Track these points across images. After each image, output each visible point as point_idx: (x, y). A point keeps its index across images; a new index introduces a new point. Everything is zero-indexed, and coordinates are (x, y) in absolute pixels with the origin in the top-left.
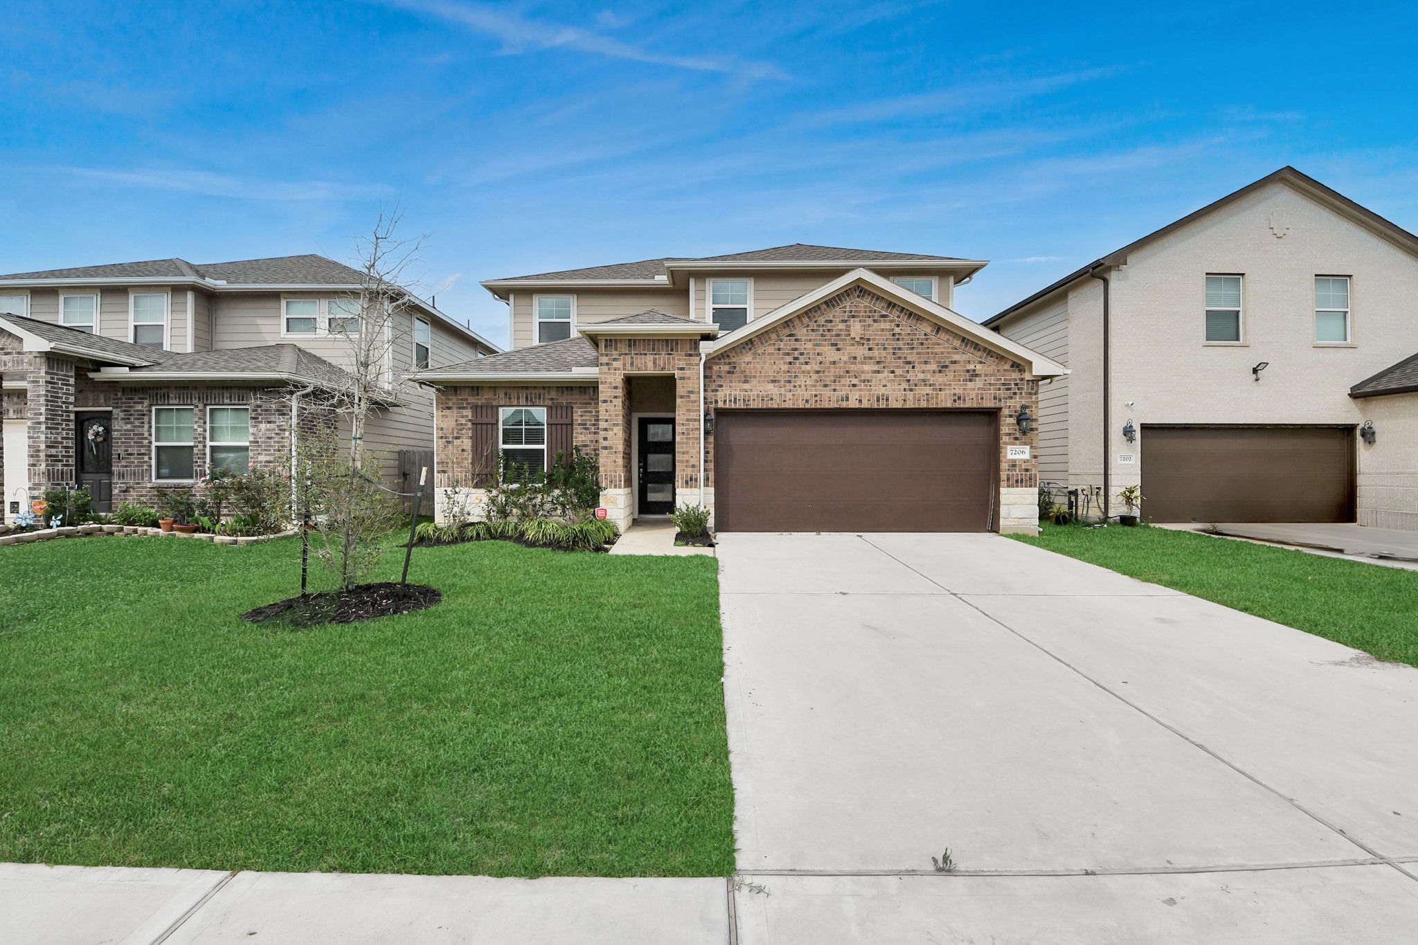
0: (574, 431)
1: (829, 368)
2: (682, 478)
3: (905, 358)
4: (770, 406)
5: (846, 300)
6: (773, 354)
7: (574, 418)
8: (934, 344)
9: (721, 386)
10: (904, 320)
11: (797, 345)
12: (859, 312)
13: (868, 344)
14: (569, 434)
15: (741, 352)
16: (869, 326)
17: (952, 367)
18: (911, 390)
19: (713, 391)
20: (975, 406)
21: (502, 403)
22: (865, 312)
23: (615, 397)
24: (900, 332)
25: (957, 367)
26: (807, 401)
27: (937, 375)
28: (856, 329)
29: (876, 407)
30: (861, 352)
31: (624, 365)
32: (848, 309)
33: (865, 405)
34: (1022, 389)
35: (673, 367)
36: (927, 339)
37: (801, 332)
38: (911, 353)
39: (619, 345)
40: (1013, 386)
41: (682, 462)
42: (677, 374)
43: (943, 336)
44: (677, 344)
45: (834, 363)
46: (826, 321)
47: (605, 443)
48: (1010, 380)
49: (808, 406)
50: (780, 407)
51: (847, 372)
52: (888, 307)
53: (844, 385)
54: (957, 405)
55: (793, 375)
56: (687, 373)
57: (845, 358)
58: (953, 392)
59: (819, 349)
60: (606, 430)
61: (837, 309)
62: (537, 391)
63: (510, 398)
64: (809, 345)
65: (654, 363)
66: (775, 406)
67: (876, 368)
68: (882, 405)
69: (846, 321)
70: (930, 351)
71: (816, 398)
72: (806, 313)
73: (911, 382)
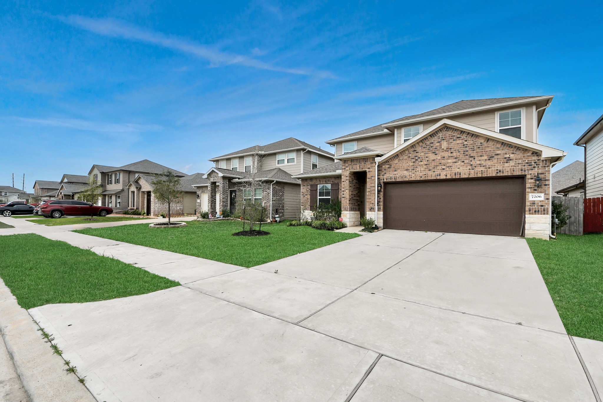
0: (339, 192)
1: (432, 162)
2: (369, 208)
3: (470, 155)
4: (405, 180)
5: (439, 133)
6: (406, 159)
7: (339, 187)
8: (486, 147)
9: (385, 173)
10: (469, 138)
11: (417, 154)
12: (446, 137)
13: (450, 151)
14: (338, 192)
15: (393, 160)
16: (451, 143)
17: (496, 157)
18: (473, 169)
19: (383, 175)
20: (509, 174)
21: (318, 183)
22: (449, 137)
23: (347, 180)
24: (467, 143)
25: (499, 157)
26: (421, 177)
27: (488, 161)
28: (444, 145)
29: (454, 177)
30: (446, 154)
31: (350, 168)
32: (441, 137)
33: (449, 177)
34: (539, 164)
35: (366, 168)
36: (482, 145)
37: (419, 149)
38: (473, 153)
39: (348, 162)
40: (533, 163)
41: (369, 202)
42: (367, 170)
43: (491, 143)
44: (367, 159)
45: (434, 160)
46: (431, 143)
47: (343, 196)
48: (531, 160)
49: (421, 179)
50: (409, 180)
51: (440, 163)
52: (461, 133)
53: (438, 169)
54: (499, 175)
55: (415, 167)
56: (371, 169)
57: (439, 158)
58: (496, 168)
59: (427, 155)
60: (343, 191)
61: (436, 137)
62: (328, 179)
63: (321, 182)
64: (423, 154)
65: (360, 167)
66: (407, 180)
67: (455, 160)
68: (458, 177)
69: (440, 142)
70: (483, 150)
71: (425, 176)
72: (421, 141)
73: (473, 166)
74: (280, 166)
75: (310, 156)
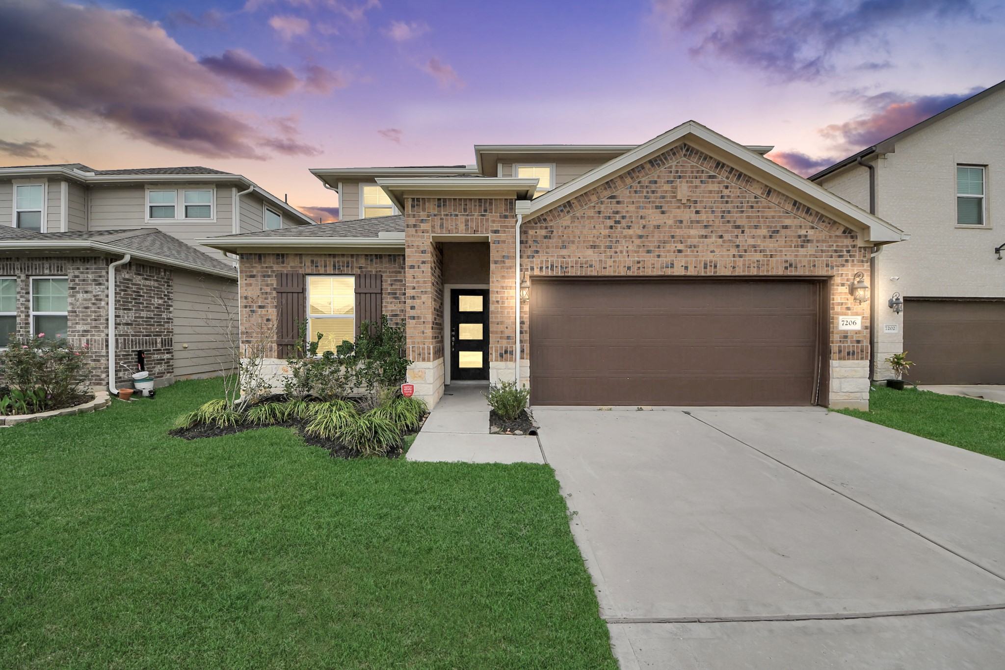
0: (384, 301)
1: (653, 232)
2: (496, 351)
3: (735, 222)
4: (589, 274)
5: (671, 159)
6: (592, 217)
7: (384, 287)
8: (764, 207)
9: (537, 252)
10: (733, 182)
11: (619, 208)
12: (686, 172)
13: (695, 207)
14: (379, 302)
15: (559, 216)
16: (696, 187)
17: (783, 232)
18: (741, 256)
19: (528, 257)
20: (807, 274)
21: (309, 271)
22: (692, 172)
23: (423, 262)
24: (728, 194)
25: (788, 232)
26: (629, 268)
27: (768, 240)
28: (683, 191)
29: (703, 274)
30: (687, 215)
31: (433, 227)
32: (674, 169)
33: (692, 272)
34: (854, 256)
35: (487, 230)
36: (757, 202)
37: (623, 192)
38: (741, 217)
39: (427, 204)
40: (845, 253)
41: (496, 333)
42: (491, 237)
43: (774, 199)
44: (491, 204)
45: (658, 227)
46: (650, 182)
47: (412, 313)
48: (842, 246)
49: (630, 273)
50: (600, 274)
51: (673, 237)
52: (717, 167)
53: (669, 251)
54: (788, 273)
55: (614, 240)
56: (502, 236)
57: (670, 222)
58: (784, 258)
59: (642, 212)
60: (413, 298)
61: (663, 169)
62: (345, 259)
63: (317, 266)
64: (632, 208)
65: (466, 225)
66: (594, 273)
67: (703, 232)
68: (710, 272)
69: (672, 182)
70: (760, 214)
71: (639, 265)
72: (629, 173)
73: (741, 248)
74: (159, 223)
75: (261, 209)
